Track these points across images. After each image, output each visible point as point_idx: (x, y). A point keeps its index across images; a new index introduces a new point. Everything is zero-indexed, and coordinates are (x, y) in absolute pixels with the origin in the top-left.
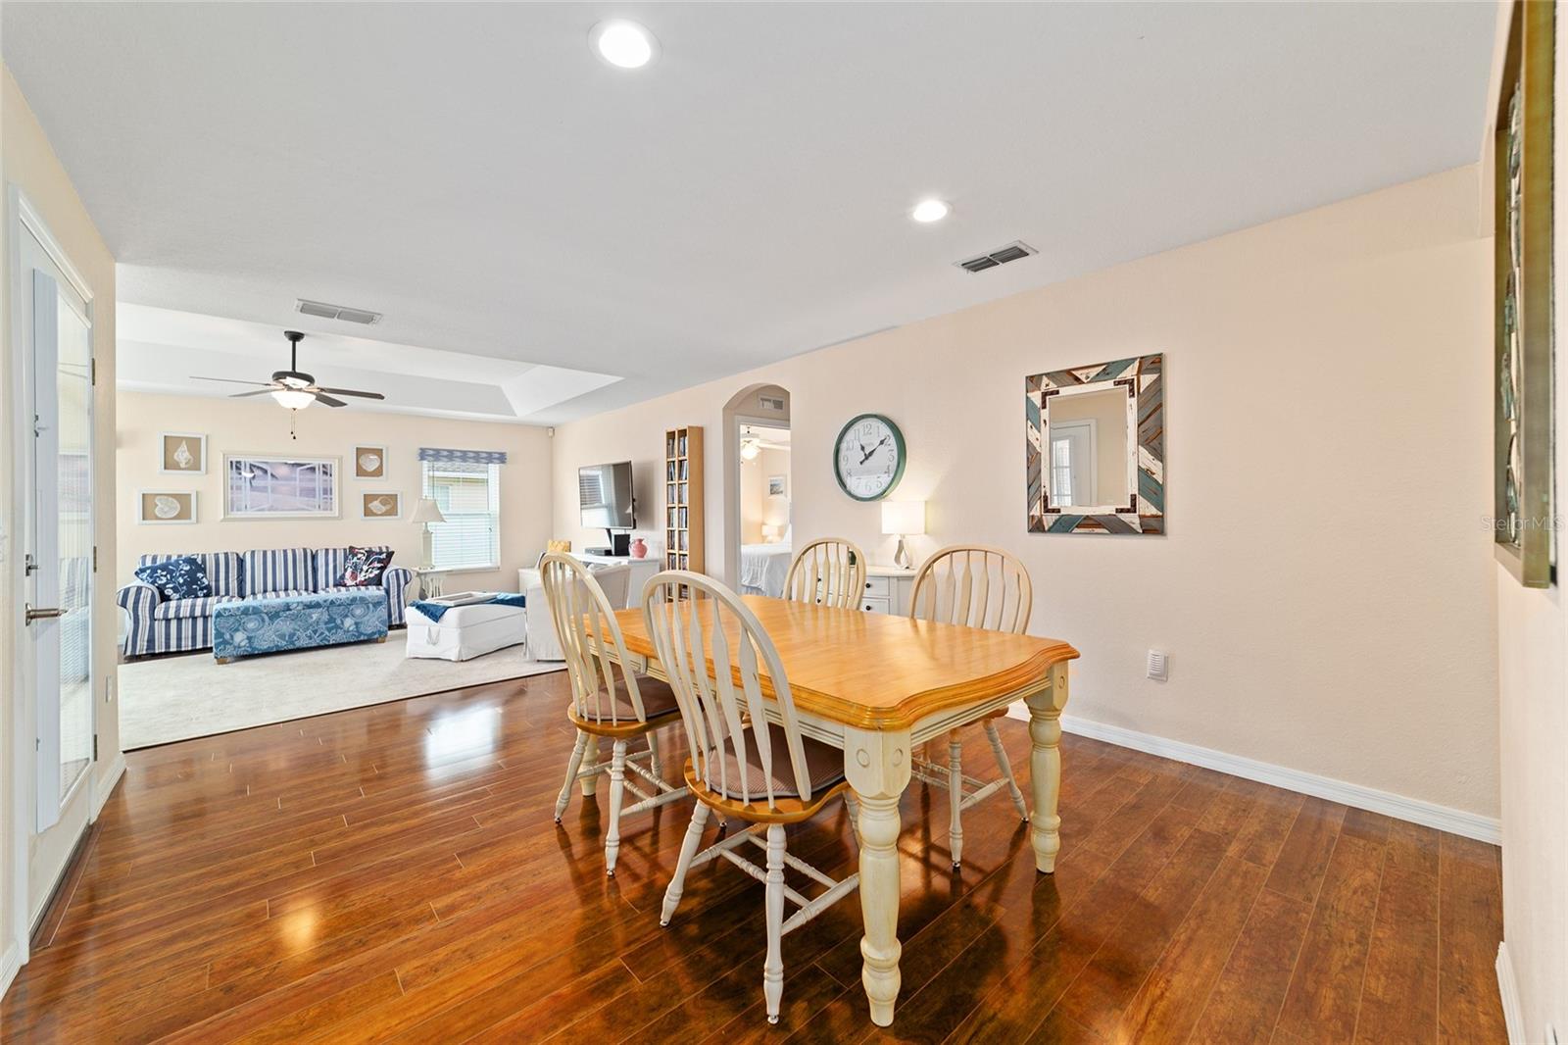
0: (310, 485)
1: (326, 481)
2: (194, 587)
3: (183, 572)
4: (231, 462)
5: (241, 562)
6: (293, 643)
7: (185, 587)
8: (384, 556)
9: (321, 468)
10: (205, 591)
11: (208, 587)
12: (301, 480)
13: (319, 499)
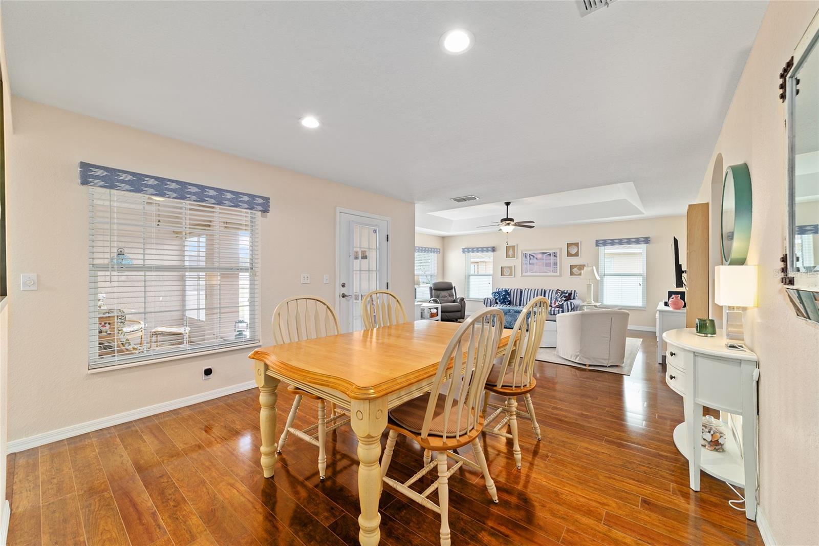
0: (548, 261)
1: (555, 259)
2: (505, 300)
3: (502, 295)
4: (524, 254)
5: (521, 292)
6: (510, 325)
7: (502, 300)
8: (567, 295)
9: (553, 254)
10: (507, 302)
11: (510, 301)
12: (546, 260)
13: (552, 268)
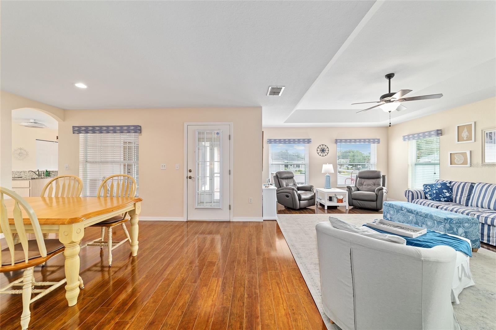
2: (440, 196)
3: (437, 188)
4: (487, 134)
5: (472, 187)
7: (435, 195)
10: (446, 199)
